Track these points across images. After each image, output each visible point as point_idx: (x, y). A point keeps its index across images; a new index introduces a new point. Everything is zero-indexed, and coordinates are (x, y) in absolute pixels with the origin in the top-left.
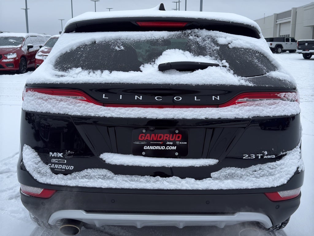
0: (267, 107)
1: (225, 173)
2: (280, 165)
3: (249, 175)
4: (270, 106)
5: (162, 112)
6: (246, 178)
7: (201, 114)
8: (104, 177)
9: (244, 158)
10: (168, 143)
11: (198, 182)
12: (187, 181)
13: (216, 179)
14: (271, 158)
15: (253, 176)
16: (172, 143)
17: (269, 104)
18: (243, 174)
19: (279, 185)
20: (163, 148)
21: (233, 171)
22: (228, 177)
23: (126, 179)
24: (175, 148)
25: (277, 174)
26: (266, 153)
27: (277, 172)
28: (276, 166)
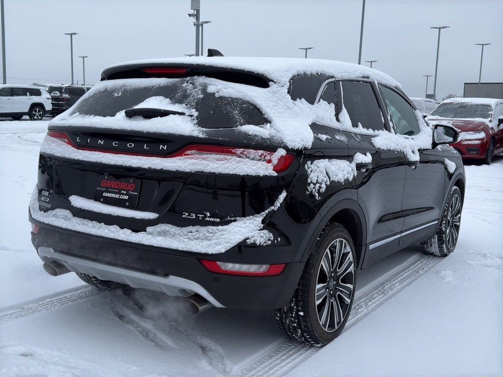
0: (215, 162)
1: (159, 229)
2: (222, 231)
3: (182, 234)
4: (218, 162)
5: (114, 158)
6: (178, 238)
7: (146, 163)
8: (66, 218)
9: (183, 216)
10: (123, 192)
11: (134, 234)
12: (124, 232)
13: (150, 234)
14: (214, 221)
15: (186, 237)
16: (125, 192)
17: (218, 160)
18: (177, 233)
19: (214, 252)
20: (117, 196)
21: (168, 229)
22: (162, 233)
23: (79, 222)
24: (126, 197)
25: (214, 240)
26: (208, 214)
27: (214, 237)
28: (217, 231)
